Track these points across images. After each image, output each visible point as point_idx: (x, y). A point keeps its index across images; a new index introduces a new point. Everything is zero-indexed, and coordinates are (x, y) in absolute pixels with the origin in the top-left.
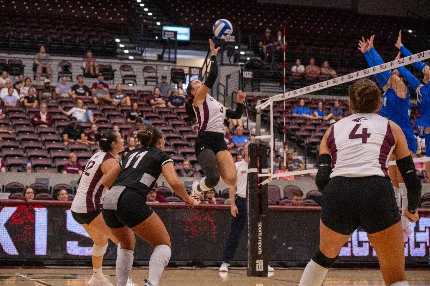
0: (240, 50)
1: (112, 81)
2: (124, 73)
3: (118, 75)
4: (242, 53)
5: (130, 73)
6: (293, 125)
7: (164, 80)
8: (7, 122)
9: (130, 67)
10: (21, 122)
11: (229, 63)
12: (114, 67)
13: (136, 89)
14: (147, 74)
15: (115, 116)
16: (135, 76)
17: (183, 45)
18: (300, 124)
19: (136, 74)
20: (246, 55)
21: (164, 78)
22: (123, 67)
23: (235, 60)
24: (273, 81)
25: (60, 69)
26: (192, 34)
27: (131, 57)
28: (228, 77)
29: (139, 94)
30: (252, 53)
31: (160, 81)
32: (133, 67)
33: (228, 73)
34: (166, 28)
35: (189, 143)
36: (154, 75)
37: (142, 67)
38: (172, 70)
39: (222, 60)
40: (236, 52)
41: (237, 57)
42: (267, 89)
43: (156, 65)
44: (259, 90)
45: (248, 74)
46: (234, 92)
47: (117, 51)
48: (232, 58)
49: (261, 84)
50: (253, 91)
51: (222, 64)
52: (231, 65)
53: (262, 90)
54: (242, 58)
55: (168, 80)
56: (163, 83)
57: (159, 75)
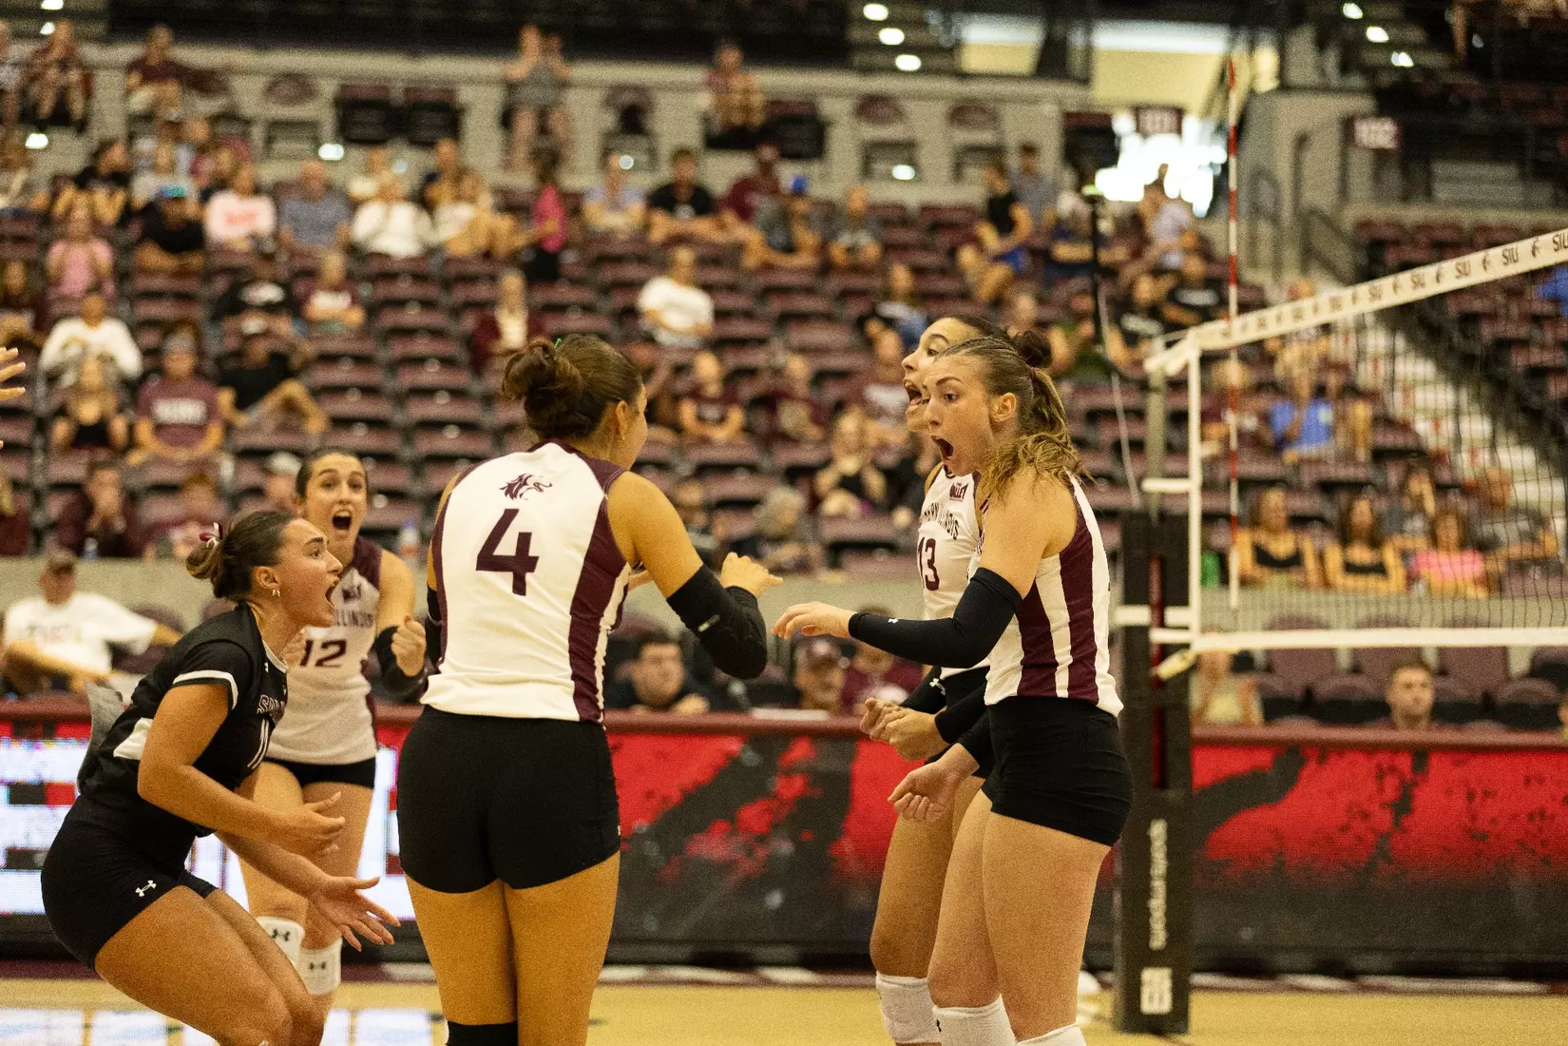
0: (1368, 20)
1: (816, 165)
2: (872, 132)
3: (845, 138)
5: (894, 132)
6: (1543, 347)
7: (1029, 159)
8: (366, 347)
9: (898, 105)
10: (421, 346)
11: (1314, 79)
12: (829, 107)
13: (913, 198)
14: (965, 136)
15: (802, 318)
16: (910, 146)
19: (916, 135)
20: (1392, 45)
21: (1029, 150)
22: (870, 107)
23: (1345, 68)
24: (1496, 157)
25: (609, 120)
27: (908, 62)
28: (1302, 141)
29: (923, 221)
30: (1415, 35)
31: (1013, 161)
32: (911, 107)
33: (1301, 125)
36: (985, 137)
37: (940, 109)
38: (1068, 116)
39: (1282, 73)
40: (1350, 31)
41: (1353, 54)
42: (1466, 191)
43: (1001, 100)
44: (1429, 194)
45: (1379, 133)
46: (1313, 212)
47: (856, 34)
48: (1332, 59)
49: (1440, 169)
50: (1406, 198)
51: (1285, 86)
52: (1324, 89)
53: (1442, 192)
54: (1371, 58)
55: (1049, 160)
56: (1028, 171)
57: (1012, 139)
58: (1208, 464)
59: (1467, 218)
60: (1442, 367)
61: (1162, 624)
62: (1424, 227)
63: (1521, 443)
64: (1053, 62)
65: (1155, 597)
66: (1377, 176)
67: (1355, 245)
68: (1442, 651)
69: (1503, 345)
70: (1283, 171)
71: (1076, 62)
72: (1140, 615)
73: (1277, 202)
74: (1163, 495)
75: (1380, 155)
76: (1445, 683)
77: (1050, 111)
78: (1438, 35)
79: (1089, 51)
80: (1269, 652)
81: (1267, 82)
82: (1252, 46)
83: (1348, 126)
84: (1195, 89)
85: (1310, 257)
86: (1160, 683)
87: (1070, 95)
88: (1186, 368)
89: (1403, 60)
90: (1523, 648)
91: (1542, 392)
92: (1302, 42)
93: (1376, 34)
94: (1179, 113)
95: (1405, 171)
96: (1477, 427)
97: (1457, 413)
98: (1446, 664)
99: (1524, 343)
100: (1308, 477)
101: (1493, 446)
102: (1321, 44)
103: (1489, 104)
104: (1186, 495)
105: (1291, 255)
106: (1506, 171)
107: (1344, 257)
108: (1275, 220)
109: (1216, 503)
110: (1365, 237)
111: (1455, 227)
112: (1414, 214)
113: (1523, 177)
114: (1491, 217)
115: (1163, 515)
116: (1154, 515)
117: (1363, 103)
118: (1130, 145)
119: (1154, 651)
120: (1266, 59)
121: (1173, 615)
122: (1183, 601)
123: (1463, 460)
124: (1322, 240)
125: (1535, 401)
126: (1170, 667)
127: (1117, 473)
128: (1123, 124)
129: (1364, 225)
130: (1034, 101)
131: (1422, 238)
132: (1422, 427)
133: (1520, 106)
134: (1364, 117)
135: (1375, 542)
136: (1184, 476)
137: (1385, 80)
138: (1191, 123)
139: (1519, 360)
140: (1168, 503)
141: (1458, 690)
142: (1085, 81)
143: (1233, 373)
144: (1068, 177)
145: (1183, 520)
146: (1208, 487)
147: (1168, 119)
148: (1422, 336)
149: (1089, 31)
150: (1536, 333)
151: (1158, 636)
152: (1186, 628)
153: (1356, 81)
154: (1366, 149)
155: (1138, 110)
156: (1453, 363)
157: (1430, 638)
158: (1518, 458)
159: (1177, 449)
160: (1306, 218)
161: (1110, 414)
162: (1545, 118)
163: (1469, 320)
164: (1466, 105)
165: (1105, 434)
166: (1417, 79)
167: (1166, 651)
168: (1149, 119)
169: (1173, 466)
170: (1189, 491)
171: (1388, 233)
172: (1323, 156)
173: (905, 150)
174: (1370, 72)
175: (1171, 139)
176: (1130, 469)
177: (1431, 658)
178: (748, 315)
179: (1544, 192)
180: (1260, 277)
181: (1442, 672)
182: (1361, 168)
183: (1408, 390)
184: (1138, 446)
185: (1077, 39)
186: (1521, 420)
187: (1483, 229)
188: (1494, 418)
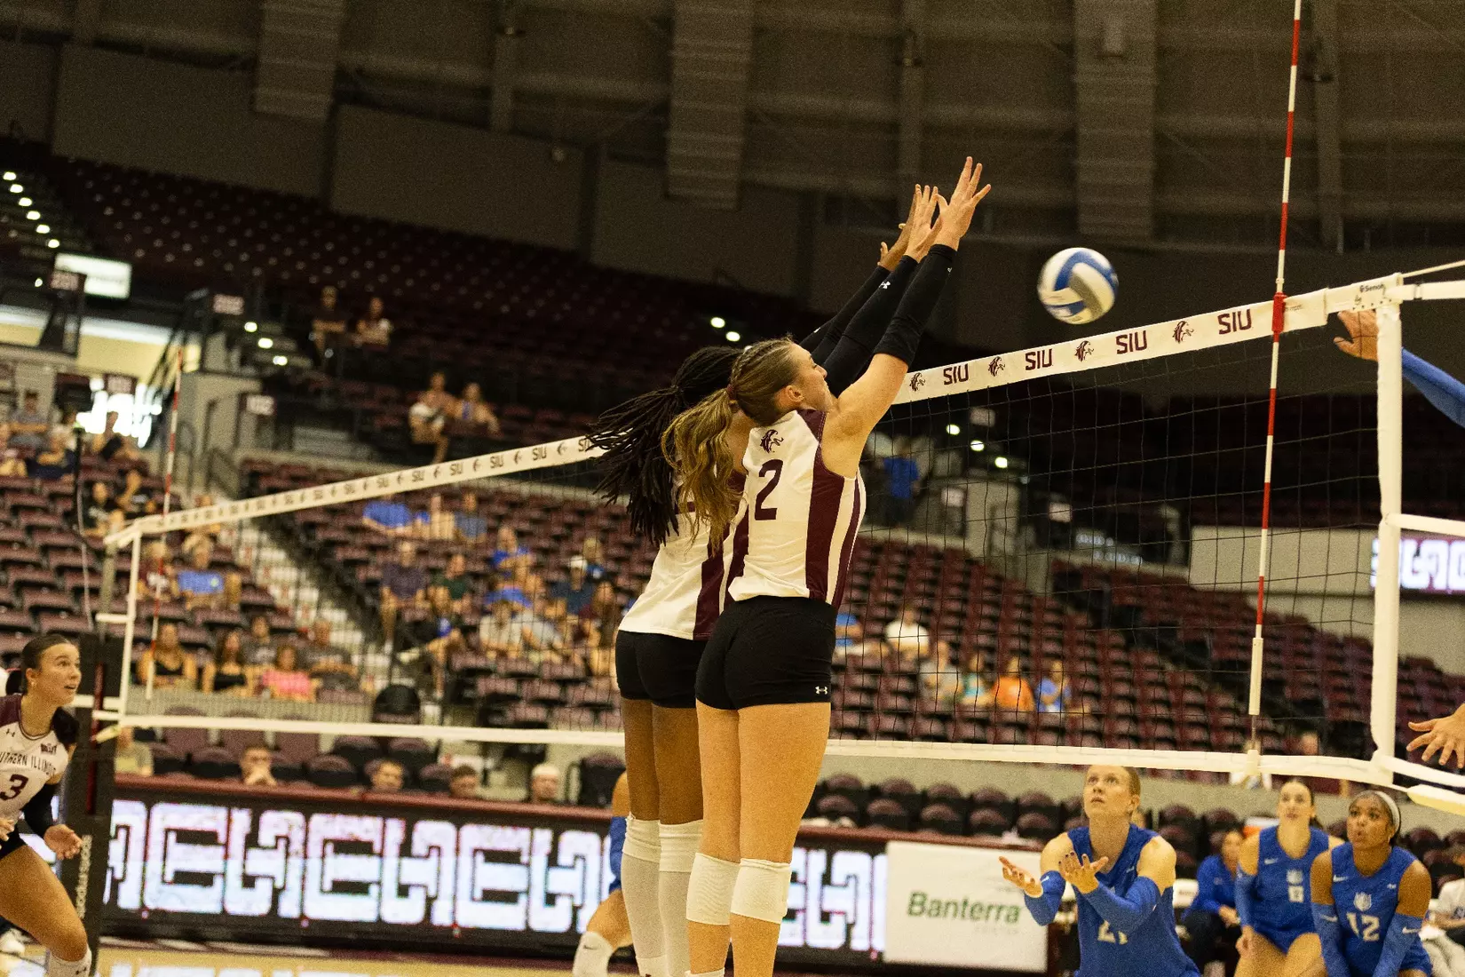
0: (260, 334)
4: (263, 343)
6: (355, 547)
7: (31, 401)
11: (221, 366)
17: (105, 307)
18: (373, 549)
20: (275, 351)
21: (32, 395)
23: (243, 361)
24: (335, 426)
26: (136, 282)
28: (212, 405)
30: (290, 345)
31: (21, 402)
33: (212, 396)
35: (59, 583)
38: (59, 375)
39: (202, 360)
40: (249, 340)
41: (249, 354)
42: (314, 446)
43: (15, 361)
44: (290, 448)
45: (262, 405)
46: (215, 450)
48: (235, 356)
49: (299, 430)
50: (276, 447)
51: (203, 370)
52: (228, 374)
53: (300, 446)
54: (260, 357)
55: (45, 403)
56: (29, 408)
57: (21, 387)
58: (139, 604)
59: (314, 462)
60: (291, 556)
61: (101, 708)
62: (284, 466)
63: (339, 606)
64: (52, 340)
65: (98, 690)
66: (258, 430)
67: (241, 473)
68: (278, 735)
69: (331, 544)
70: (199, 424)
71: (69, 341)
72: (86, 701)
73: (193, 443)
74: (109, 625)
75: (261, 418)
76: (279, 755)
77: (48, 369)
78: (305, 347)
79: (77, 335)
80: (165, 729)
81: (192, 366)
82: (185, 342)
83: (243, 398)
84: (145, 367)
85: (211, 479)
86: (97, 745)
87: (63, 363)
88: (131, 544)
89: (281, 361)
90: (328, 735)
91: (353, 576)
92: (218, 342)
93: (265, 343)
94: (134, 381)
95: (277, 431)
96: (310, 594)
97: (298, 585)
98: (281, 743)
99: (344, 544)
100: (199, 619)
101: (319, 606)
102: (229, 345)
103: (333, 393)
104: (124, 625)
105: (199, 477)
106: (340, 436)
107: (234, 482)
108: (191, 454)
109: (143, 632)
110: (247, 469)
111: (305, 467)
112: (281, 457)
113: (350, 441)
114: (329, 463)
115: (108, 638)
116: (102, 638)
117: (252, 385)
118: (100, 399)
119: (94, 725)
120: (193, 352)
121: (109, 702)
122: (116, 694)
123: (299, 614)
124: (220, 468)
125: (348, 580)
126: (104, 735)
127: (76, 608)
128: (96, 384)
129: (248, 461)
130: (40, 364)
131: (284, 473)
132: (275, 591)
133: (353, 396)
134: (255, 394)
135: (241, 661)
136: (125, 613)
137: (269, 372)
138: (141, 388)
139: (340, 555)
140: (111, 630)
141: (286, 759)
142: (74, 355)
143: (160, 550)
144: (57, 415)
145: (121, 641)
146: (137, 622)
147: (127, 384)
148: (278, 534)
149: (79, 324)
150: (349, 537)
151: (98, 715)
152: (116, 711)
153: (250, 370)
154: (252, 414)
155: (106, 377)
156: (297, 553)
157: (270, 726)
158: (336, 616)
159: (120, 596)
160: (212, 455)
161: (77, 570)
162: (368, 405)
163: (311, 527)
164: (318, 392)
165: (69, 582)
166: (288, 372)
167: (102, 725)
168: (113, 382)
169: (115, 606)
170: (125, 623)
171: (265, 468)
172: (225, 416)
174: (260, 366)
175: (129, 397)
176: (88, 605)
177: (270, 740)
179: (364, 451)
180: (179, 489)
181: (277, 748)
182: (249, 425)
183: (267, 570)
184: (95, 592)
185: (70, 327)
186: (338, 591)
187: (322, 470)
188: (321, 589)
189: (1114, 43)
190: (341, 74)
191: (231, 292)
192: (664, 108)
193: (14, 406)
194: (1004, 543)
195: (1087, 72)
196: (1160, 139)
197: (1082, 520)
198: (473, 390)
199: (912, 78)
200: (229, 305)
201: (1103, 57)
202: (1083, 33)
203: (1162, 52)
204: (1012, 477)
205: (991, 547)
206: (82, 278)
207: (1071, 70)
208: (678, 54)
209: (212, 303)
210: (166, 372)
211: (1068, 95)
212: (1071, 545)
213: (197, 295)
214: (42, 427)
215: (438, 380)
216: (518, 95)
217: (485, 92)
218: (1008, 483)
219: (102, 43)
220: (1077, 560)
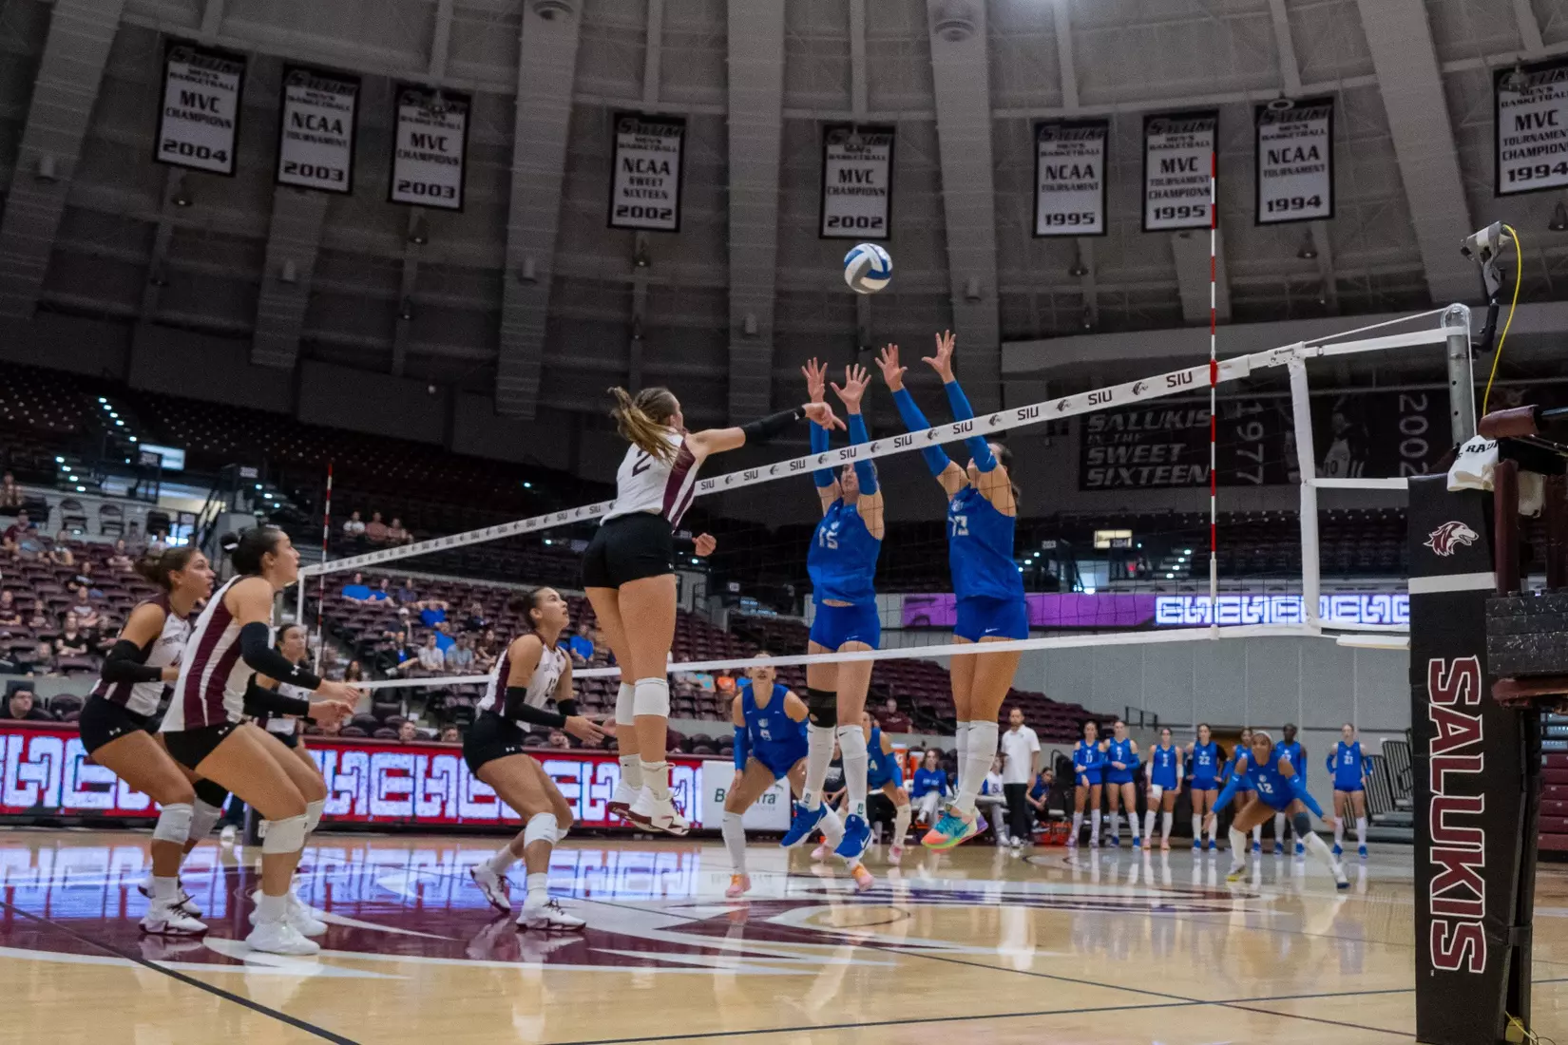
0: (264, 491)
1: (44, 525)
2: (67, 513)
3: (56, 515)
4: (268, 496)
5: (78, 513)
9: (78, 504)
11: (242, 509)
12: (50, 501)
13: (85, 539)
14: (106, 518)
15: (42, 581)
16: (83, 519)
17: (171, 476)
19: (87, 515)
20: (274, 500)
21: (134, 524)
22: (66, 504)
23: (256, 506)
26: (188, 461)
27: (81, 489)
29: (90, 548)
30: (284, 497)
31: (127, 529)
32: (83, 503)
34: (144, 447)
36: (117, 519)
37: (98, 505)
38: (149, 514)
39: (233, 505)
40: (258, 494)
41: (259, 502)
43: (119, 505)
47: (60, 476)
48: (251, 503)
51: (231, 512)
52: (247, 513)
54: (267, 503)
55: (142, 528)
57: (127, 521)
77: (142, 512)
78: (292, 498)
79: (157, 493)
87: (149, 507)
89: (278, 506)
92: (239, 495)
94: (197, 517)
102: (246, 497)
128: (173, 518)
130: (132, 507)
137: (273, 512)
147: (192, 518)
149: (158, 487)
153: (261, 511)
155: (179, 514)
168: (183, 517)
173: (82, 521)
174: (265, 509)
178: (18, 578)
185: (152, 489)
189: (751, 328)
190: (303, 342)
191: (249, 465)
192: (494, 363)
193: (122, 532)
194: (701, 603)
195: (736, 344)
196: (774, 382)
197: (746, 592)
198: (396, 522)
199: (636, 346)
200: (248, 472)
201: (746, 335)
202: (733, 322)
203: (776, 334)
204: (702, 569)
205: (694, 606)
206: (160, 457)
207: (727, 342)
208: (504, 331)
209: (239, 471)
210: (209, 513)
211: (724, 357)
212: (738, 603)
213: (229, 466)
214: (141, 544)
215: (378, 516)
216: (410, 356)
217: (388, 353)
218: (699, 572)
219: (159, 323)
220: (744, 613)
